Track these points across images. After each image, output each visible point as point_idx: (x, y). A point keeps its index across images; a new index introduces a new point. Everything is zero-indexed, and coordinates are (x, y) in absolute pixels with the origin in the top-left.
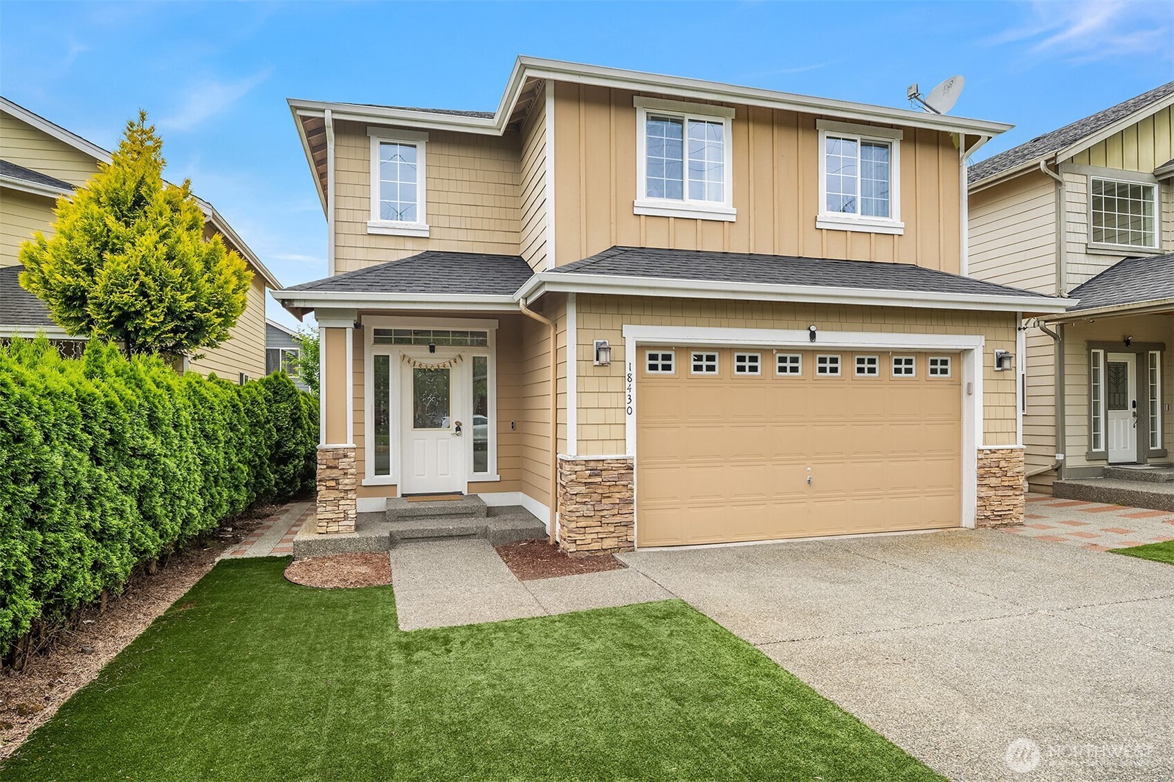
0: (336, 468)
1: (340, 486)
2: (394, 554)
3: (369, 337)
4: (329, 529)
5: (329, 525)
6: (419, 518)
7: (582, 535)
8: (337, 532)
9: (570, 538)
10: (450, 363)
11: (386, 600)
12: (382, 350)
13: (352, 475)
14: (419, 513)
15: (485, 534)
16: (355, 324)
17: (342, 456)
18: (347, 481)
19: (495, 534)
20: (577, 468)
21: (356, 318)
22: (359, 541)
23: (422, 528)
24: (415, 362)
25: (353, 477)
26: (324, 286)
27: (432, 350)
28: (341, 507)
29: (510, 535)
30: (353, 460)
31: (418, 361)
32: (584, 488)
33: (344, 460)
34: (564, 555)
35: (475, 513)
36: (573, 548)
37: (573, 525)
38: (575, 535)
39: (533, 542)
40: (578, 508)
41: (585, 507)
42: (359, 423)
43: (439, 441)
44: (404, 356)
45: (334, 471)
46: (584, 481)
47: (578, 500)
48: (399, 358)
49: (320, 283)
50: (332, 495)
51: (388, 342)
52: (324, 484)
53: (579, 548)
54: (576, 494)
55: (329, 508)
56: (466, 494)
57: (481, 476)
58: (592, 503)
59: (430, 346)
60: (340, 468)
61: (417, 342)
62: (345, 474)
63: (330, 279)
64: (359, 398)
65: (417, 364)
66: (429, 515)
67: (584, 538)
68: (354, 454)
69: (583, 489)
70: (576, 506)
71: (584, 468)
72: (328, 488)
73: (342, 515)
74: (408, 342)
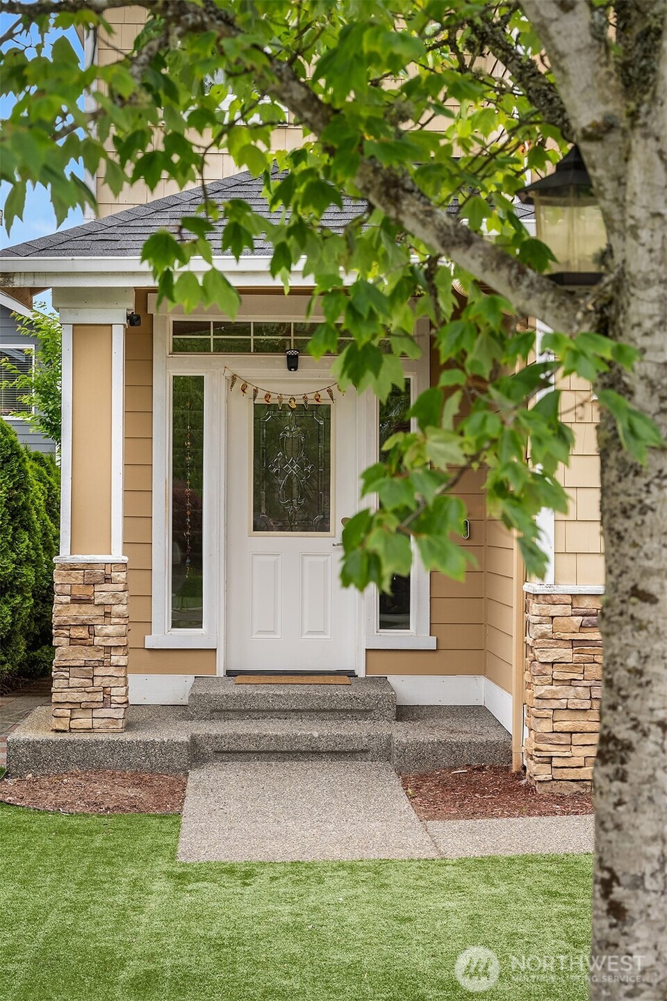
0: (89, 601)
1: (97, 639)
2: (195, 776)
3: (163, 339)
4: (74, 724)
5: (75, 716)
6: (256, 715)
7: (563, 749)
8: (89, 730)
9: (538, 754)
10: (330, 391)
11: (163, 830)
12: (189, 366)
13: (119, 617)
14: (254, 705)
15: (385, 752)
16: (128, 317)
17: (100, 579)
18: (109, 630)
19: (404, 748)
20: (555, 610)
21: (132, 305)
22: (130, 746)
23: (256, 732)
24: (256, 391)
25: (122, 621)
26: (69, 245)
27: (293, 364)
28: (98, 681)
29: (434, 753)
30: (121, 587)
31: (264, 387)
32: (570, 651)
33: (105, 587)
34: (529, 789)
35: (371, 711)
36: (544, 773)
37: (546, 726)
38: (549, 747)
39: (480, 769)
40: (555, 692)
41: (571, 692)
42: (137, 517)
43: (307, 559)
44: (234, 378)
45: (85, 608)
46: (569, 636)
47: (556, 675)
48: (224, 381)
49: (64, 238)
50: (80, 656)
51: (203, 348)
52: (67, 633)
53: (558, 774)
54: (553, 663)
55: (74, 682)
56: (361, 673)
57: (394, 638)
58: (585, 683)
59: (289, 357)
60: (96, 602)
61: (261, 348)
62: (107, 615)
63: (81, 228)
64: (138, 465)
65: (261, 395)
66: (274, 710)
67: (567, 754)
68: (123, 575)
69: (567, 654)
70: (553, 688)
71: (569, 610)
72: (73, 641)
73: (99, 697)
74: (243, 348)
